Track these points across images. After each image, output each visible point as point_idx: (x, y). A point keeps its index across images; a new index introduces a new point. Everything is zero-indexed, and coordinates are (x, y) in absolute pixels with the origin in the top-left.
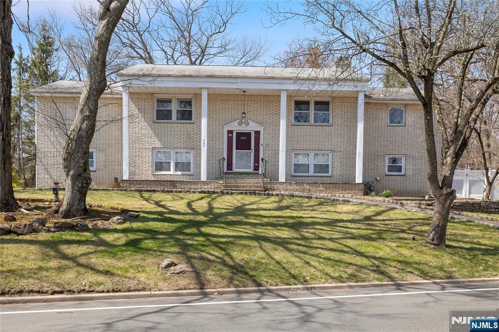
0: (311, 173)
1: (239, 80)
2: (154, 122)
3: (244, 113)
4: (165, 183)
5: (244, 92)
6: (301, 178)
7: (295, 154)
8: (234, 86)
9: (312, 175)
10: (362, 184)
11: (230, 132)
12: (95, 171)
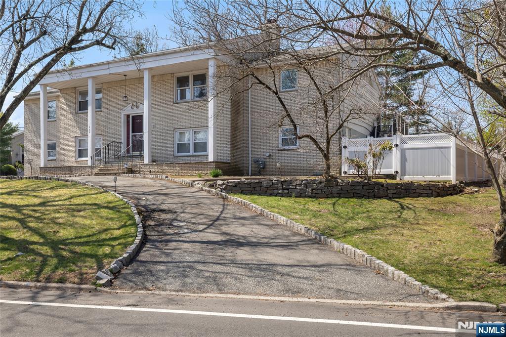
0: (191, 152)
1: (111, 66)
2: (76, 113)
3: (126, 97)
4: (65, 169)
5: (125, 76)
6: (181, 158)
7: (180, 133)
8: (107, 72)
9: (191, 154)
10: (213, 162)
11: (128, 116)
12: (56, 160)
